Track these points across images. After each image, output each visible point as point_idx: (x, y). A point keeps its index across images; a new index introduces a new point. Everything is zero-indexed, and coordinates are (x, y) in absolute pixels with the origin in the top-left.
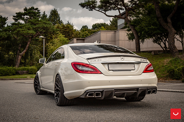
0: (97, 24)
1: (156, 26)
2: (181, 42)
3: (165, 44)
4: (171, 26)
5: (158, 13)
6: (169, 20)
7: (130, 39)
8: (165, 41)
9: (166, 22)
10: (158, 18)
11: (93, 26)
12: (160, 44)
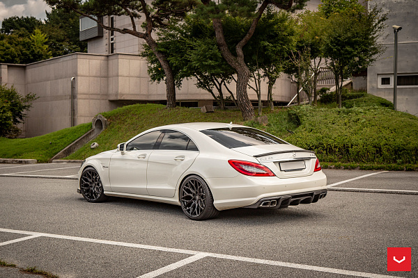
0: (15, 18)
1: (216, 61)
2: (257, 91)
3: (220, 90)
4: (243, 63)
5: (219, 36)
6: (240, 51)
7: (154, 78)
8: (220, 85)
9: (235, 55)
10: (219, 46)
11: (3, 23)
12: (210, 91)
